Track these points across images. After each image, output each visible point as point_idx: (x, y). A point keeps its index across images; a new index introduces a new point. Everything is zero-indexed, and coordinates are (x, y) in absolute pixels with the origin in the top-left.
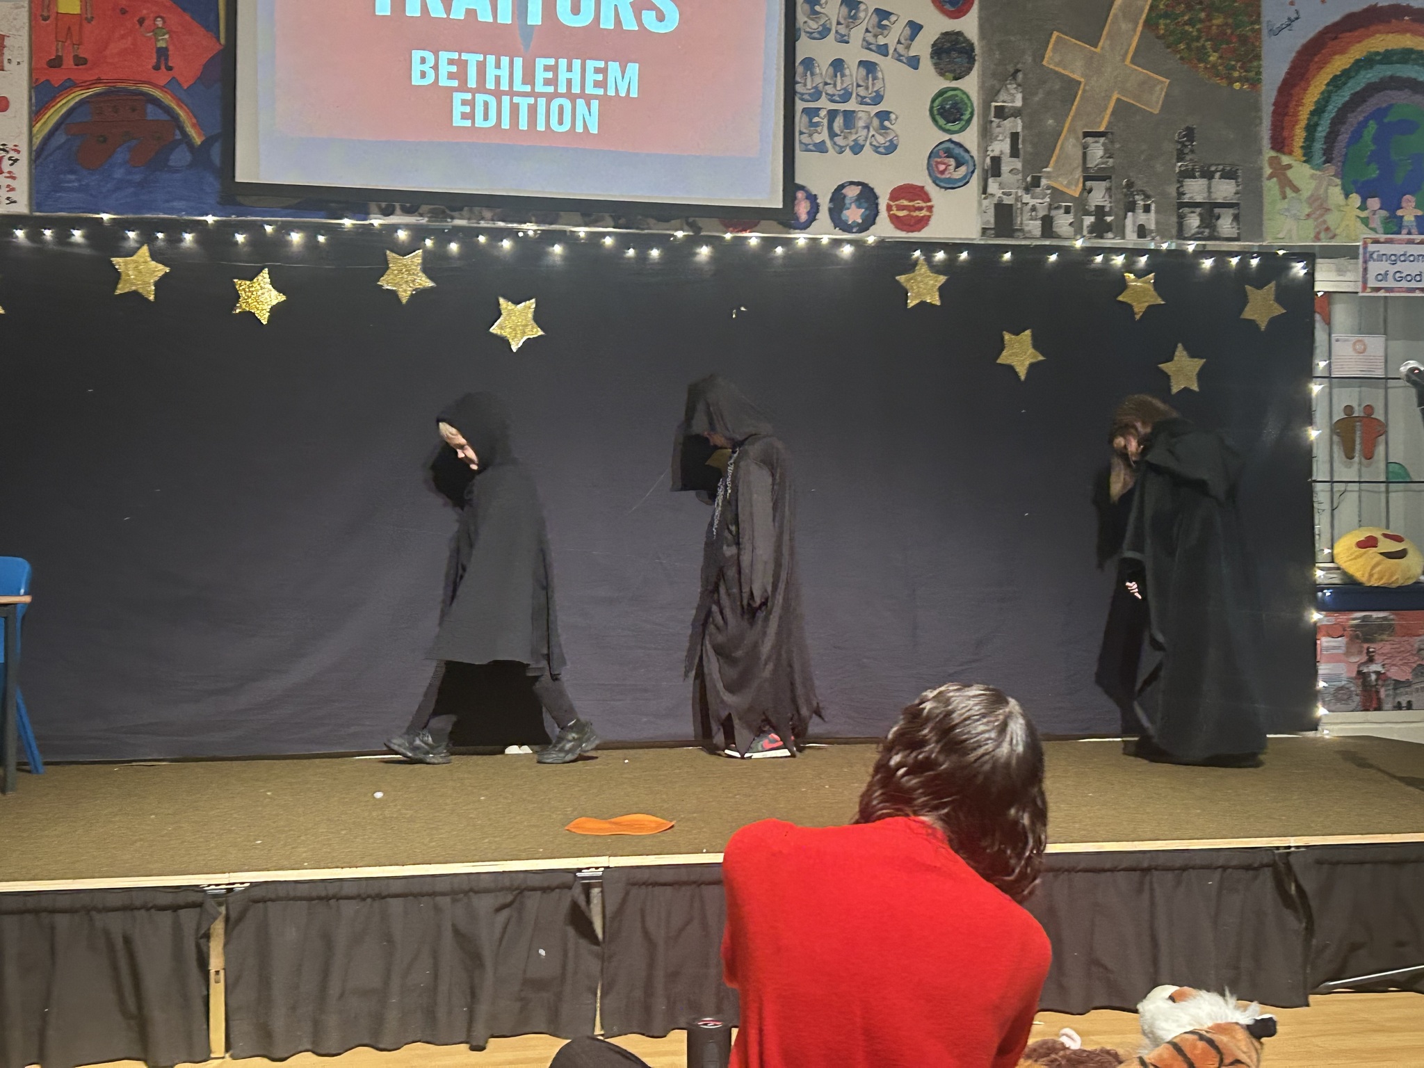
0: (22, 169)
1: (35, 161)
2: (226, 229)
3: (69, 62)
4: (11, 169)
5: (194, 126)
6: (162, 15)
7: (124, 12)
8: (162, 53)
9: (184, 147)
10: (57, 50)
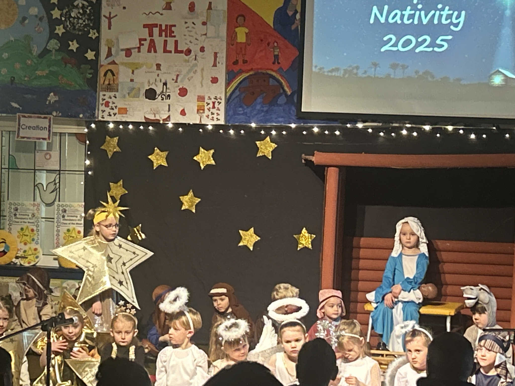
0: (222, 107)
1: (227, 103)
2: (299, 129)
3: (240, 62)
4: (219, 106)
5: (287, 86)
6: (277, 41)
7: (262, 40)
8: (276, 57)
9: (284, 96)
10: (237, 58)
